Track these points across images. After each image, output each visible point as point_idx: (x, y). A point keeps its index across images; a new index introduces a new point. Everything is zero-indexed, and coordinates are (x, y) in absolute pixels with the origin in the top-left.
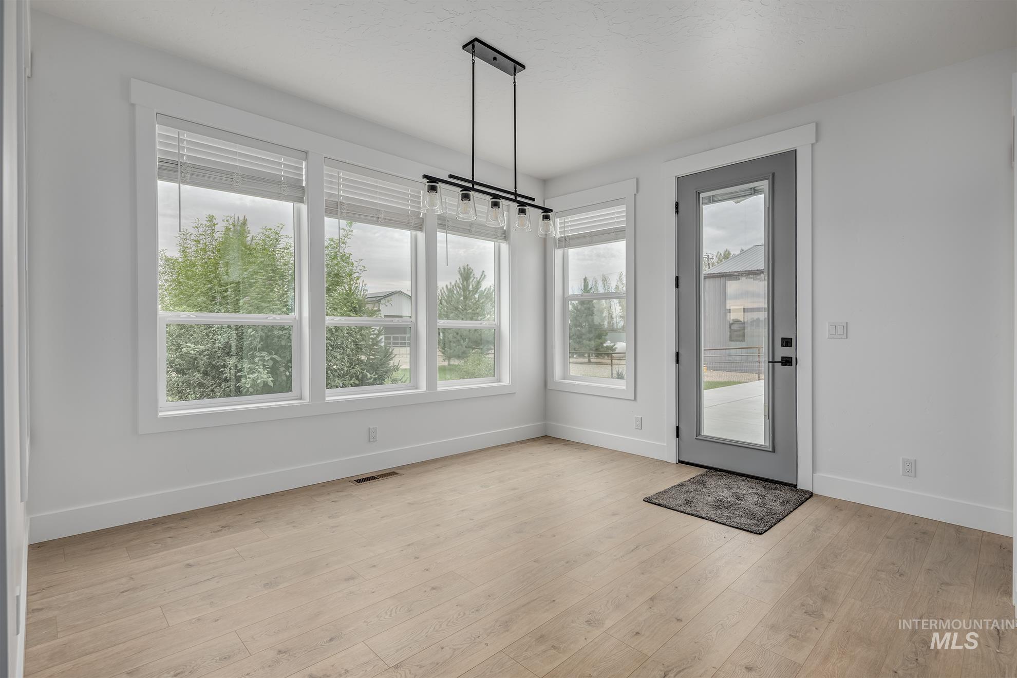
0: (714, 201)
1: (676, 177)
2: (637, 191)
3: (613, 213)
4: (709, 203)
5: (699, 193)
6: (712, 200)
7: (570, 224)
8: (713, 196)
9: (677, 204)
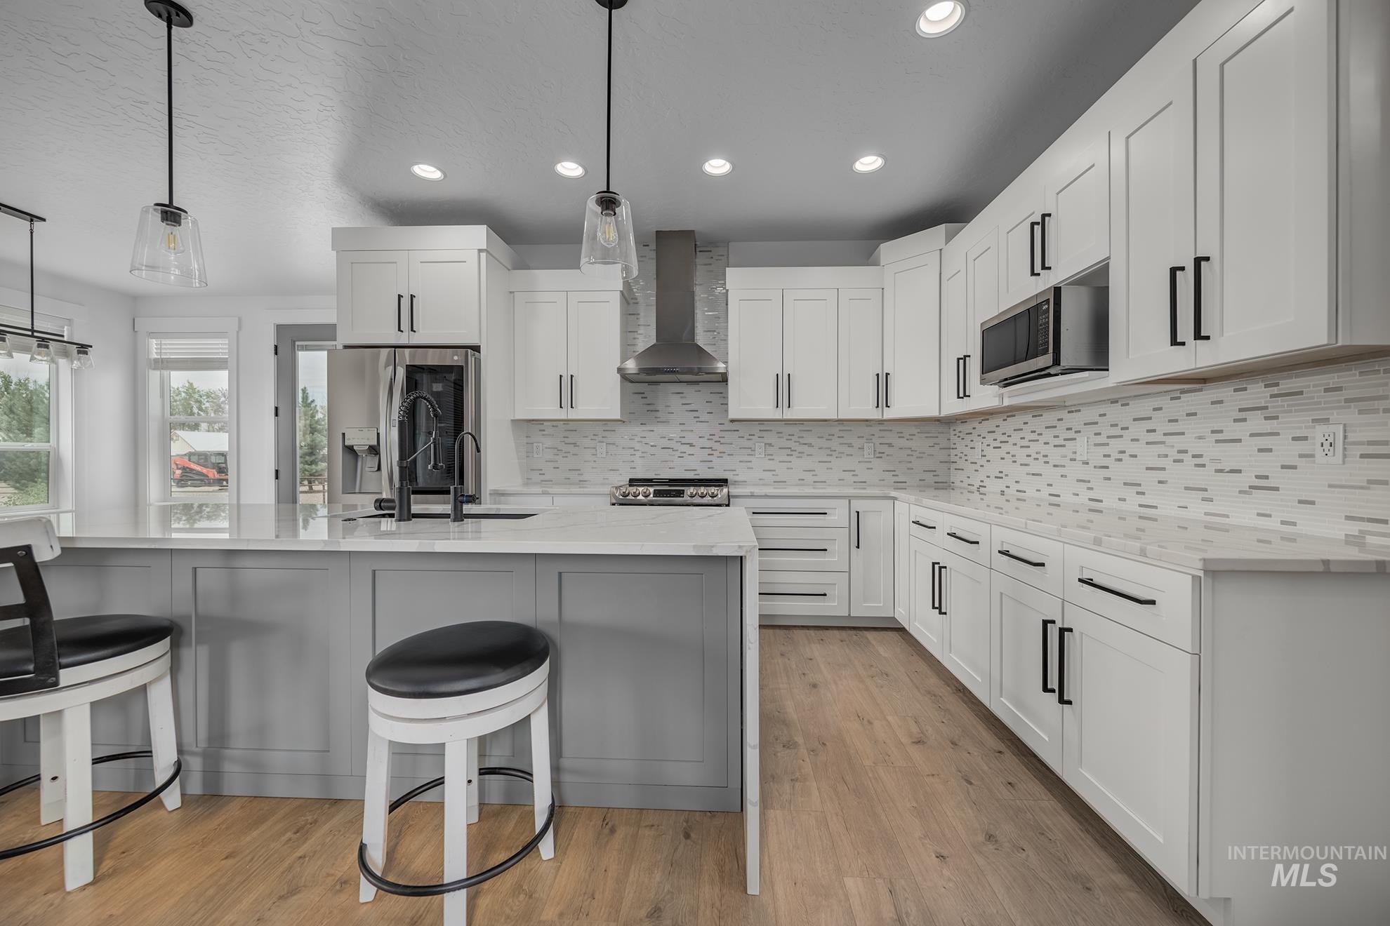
0: (306, 350)
1: (274, 324)
2: (240, 328)
3: (218, 344)
4: (302, 350)
5: (294, 342)
6: (306, 348)
7: (168, 347)
8: (306, 345)
9: (276, 347)
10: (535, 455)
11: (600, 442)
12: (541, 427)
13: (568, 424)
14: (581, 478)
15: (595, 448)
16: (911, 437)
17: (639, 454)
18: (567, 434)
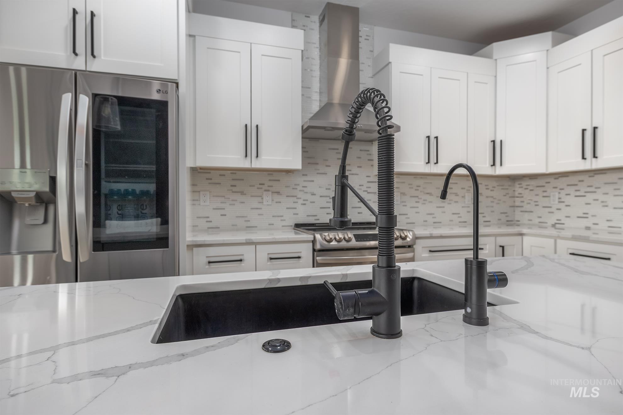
10: (202, 203)
11: (266, 191)
12: (208, 176)
13: (235, 173)
14: (249, 224)
15: (261, 196)
16: (493, 189)
17: (301, 201)
18: (234, 183)
